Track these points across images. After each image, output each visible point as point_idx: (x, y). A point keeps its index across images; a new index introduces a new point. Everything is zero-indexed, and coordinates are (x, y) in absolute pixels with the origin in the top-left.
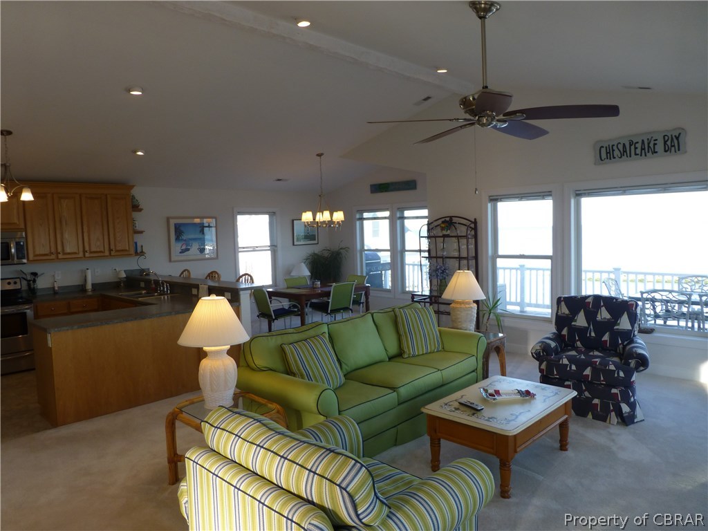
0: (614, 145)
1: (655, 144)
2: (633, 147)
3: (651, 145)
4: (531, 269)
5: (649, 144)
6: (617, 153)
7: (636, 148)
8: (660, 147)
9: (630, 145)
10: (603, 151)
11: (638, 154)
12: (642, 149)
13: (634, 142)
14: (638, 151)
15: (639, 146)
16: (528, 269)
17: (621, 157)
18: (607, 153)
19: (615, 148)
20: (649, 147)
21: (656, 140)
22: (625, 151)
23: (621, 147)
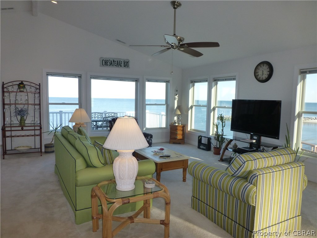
0: (107, 60)
1: (121, 63)
2: (114, 62)
3: (120, 63)
4: (65, 113)
5: (119, 62)
6: (108, 63)
7: (115, 63)
8: (123, 65)
9: (113, 62)
10: (104, 61)
11: (116, 66)
12: (117, 64)
13: (115, 61)
14: (116, 64)
15: (116, 62)
16: (64, 113)
17: (110, 66)
18: (105, 63)
19: (108, 61)
20: (119, 64)
21: (121, 62)
22: (111, 63)
23: (110, 61)
